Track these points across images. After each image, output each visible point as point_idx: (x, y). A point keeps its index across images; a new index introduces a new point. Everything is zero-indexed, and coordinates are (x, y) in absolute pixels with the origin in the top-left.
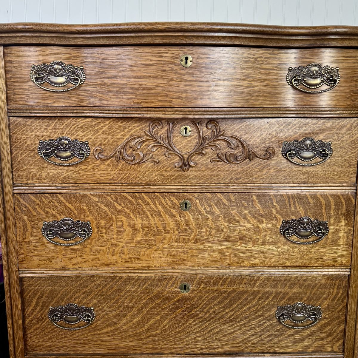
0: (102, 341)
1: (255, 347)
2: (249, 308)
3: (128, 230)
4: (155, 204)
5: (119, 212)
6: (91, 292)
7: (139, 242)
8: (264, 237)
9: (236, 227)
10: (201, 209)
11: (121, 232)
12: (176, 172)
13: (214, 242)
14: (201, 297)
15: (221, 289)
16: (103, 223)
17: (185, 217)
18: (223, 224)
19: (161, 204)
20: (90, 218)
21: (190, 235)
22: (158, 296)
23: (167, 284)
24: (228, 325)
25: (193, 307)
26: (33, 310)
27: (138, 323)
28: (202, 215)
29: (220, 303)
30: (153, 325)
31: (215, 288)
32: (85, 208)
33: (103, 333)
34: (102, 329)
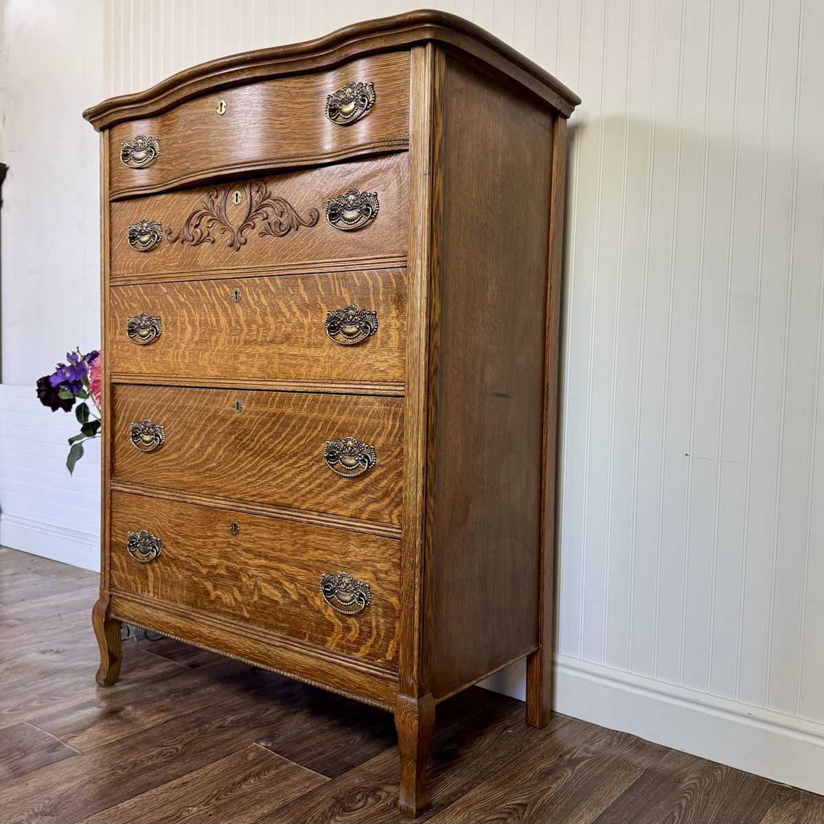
0: (169, 470)
1: (304, 502)
2: (298, 441)
3: (189, 328)
4: (210, 295)
5: (183, 305)
6: (163, 406)
7: (197, 343)
8: (309, 336)
9: (282, 323)
10: (249, 298)
11: (183, 330)
12: (229, 252)
13: (261, 344)
14: (251, 421)
15: (272, 410)
16: (170, 318)
17: (236, 310)
18: (270, 319)
19: (216, 295)
20: (161, 313)
21: (240, 333)
22: (214, 417)
23: (223, 400)
24: (277, 463)
25: (245, 433)
26: (121, 425)
27: (198, 451)
28: (251, 308)
29: (270, 430)
30: (210, 455)
31: (265, 409)
32: (157, 301)
33: (170, 461)
34: (169, 455)
